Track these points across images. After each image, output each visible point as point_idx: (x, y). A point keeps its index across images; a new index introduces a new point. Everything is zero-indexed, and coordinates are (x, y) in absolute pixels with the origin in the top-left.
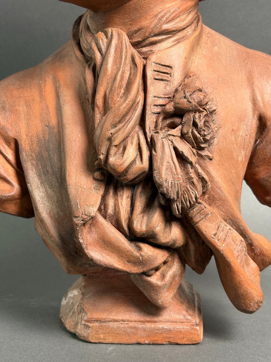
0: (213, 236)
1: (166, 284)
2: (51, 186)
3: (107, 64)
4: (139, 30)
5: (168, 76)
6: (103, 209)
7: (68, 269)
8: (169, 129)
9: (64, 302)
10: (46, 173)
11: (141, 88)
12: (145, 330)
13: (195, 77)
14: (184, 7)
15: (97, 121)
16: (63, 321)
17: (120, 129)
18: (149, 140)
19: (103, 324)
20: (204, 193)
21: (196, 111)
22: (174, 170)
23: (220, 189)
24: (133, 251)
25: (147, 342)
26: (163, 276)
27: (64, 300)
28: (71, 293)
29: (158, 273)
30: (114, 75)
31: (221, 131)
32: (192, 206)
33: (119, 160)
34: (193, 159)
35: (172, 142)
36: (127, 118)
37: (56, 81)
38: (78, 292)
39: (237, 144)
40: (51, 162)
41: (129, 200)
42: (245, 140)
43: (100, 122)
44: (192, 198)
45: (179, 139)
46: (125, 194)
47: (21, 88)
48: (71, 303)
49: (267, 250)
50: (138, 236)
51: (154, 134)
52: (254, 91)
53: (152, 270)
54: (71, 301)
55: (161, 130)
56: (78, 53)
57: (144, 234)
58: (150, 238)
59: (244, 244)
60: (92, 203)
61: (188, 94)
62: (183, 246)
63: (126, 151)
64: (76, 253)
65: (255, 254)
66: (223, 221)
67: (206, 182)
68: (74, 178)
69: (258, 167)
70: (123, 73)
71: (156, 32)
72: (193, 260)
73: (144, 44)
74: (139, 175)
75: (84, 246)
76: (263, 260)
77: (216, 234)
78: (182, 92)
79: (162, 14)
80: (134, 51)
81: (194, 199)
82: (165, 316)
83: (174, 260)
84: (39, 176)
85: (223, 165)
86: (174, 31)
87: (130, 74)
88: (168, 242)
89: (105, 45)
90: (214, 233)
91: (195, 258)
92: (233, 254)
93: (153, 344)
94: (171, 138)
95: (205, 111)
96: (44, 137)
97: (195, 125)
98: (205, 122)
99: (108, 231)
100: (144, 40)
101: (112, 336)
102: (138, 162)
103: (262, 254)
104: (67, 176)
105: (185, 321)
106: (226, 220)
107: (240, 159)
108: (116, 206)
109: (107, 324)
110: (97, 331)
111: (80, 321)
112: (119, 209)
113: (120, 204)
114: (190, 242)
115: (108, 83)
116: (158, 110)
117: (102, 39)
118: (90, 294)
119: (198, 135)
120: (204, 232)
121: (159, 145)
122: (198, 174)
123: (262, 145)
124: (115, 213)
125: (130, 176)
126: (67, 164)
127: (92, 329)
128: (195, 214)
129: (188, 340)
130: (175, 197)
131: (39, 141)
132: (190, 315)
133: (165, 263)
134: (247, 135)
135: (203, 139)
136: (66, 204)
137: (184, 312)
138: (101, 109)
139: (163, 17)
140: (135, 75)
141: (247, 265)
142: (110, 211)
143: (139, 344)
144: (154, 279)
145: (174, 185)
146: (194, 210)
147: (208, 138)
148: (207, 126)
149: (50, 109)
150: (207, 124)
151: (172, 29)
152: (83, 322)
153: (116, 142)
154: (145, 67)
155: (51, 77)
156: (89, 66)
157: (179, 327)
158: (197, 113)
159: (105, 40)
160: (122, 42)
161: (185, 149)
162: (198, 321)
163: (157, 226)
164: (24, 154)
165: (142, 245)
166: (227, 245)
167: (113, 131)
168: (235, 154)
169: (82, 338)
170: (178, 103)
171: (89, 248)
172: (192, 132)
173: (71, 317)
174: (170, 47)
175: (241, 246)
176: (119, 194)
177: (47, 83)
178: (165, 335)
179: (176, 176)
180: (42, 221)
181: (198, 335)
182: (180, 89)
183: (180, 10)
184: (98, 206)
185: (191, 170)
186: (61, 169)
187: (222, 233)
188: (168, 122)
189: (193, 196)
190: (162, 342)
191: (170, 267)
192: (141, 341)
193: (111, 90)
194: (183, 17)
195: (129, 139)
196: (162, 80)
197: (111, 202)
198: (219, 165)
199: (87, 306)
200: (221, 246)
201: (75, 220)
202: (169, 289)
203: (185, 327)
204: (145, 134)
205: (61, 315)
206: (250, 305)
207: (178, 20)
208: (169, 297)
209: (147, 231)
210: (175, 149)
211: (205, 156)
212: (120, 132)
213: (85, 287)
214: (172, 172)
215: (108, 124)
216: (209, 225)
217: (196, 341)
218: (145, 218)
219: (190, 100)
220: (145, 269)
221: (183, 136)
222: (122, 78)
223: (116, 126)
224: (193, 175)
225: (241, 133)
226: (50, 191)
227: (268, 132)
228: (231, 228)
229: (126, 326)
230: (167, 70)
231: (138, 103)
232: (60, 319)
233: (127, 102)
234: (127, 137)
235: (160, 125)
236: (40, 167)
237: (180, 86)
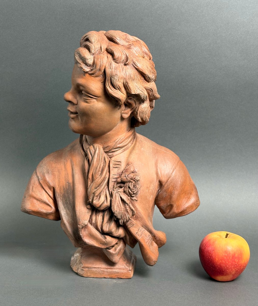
0: (136, 234)
1: (116, 253)
2: (69, 209)
3: (94, 162)
4: (108, 147)
5: (119, 166)
6: (90, 221)
7: (75, 245)
8: (119, 188)
9: (72, 259)
10: (67, 203)
11: (108, 171)
12: (107, 272)
13: (131, 165)
14: (127, 136)
15: (89, 185)
16: (72, 267)
17: (98, 189)
18: (110, 193)
19: (90, 269)
20: (133, 215)
21: (130, 182)
22: (120, 207)
23: (140, 213)
24: (102, 239)
25: (108, 277)
26: (115, 249)
27: (72, 257)
28: (76, 255)
29: (113, 248)
30: (96, 166)
31: (141, 188)
32: (127, 221)
33: (97, 202)
34: (128, 202)
35: (120, 195)
36: (101, 184)
37: (72, 162)
38: (79, 254)
39: (149, 193)
40: (69, 199)
41: (102, 217)
42: (153, 191)
43: (90, 185)
44: (127, 218)
45: (122, 193)
46: (100, 214)
47: (56, 163)
48: (75, 259)
49: (162, 239)
50: (105, 233)
51: (112, 191)
52: (157, 169)
53: (111, 247)
54: (76, 258)
55: (116, 188)
56: (82, 151)
57: (107, 232)
58: (110, 234)
59: (151, 236)
60: (86, 219)
61: (126, 175)
62: (124, 237)
63: (101, 198)
64: (79, 239)
65: (157, 240)
66: (141, 227)
67: (134, 211)
68: (79, 207)
69: (160, 201)
70: (100, 165)
71: (115, 148)
72: (129, 243)
73: (110, 152)
74: (106, 208)
75: (82, 237)
76: (161, 243)
77: (137, 233)
78: (124, 174)
79: (117, 140)
80: (105, 155)
81: (128, 219)
82: (117, 266)
83: (120, 242)
84: (64, 204)
85: (142, 202)
86: (122, 147)
87: (103, 165)
88: (118, 236)
89: (93, 152)
90: (136, 232)
91: (130, 242)
92: (145, 241)
93: (111, 278)
94: (119, 193)
95: (134, 181)
96: (66, 187)
97: (129, 187)
98: (134, 186)
99: (92, 231)
100: (110, 151)
101: (93, 274)
102: (105, 203)
103: (160, 240)
104: (76, 207)
105: (125, 268)
106: (142, 226)
107: (150, 199)
108: (96, 219)
109: (92, 269)
110: (87, 272)
111: (80, 267)
112: (97, 221)
113: (98, 219)
114: (127, 235)
115: (94, 170)
116: (115, 180)
117: (92, 150)
118: (85, 256)
119: (131, 192)
120: (132, 232)
121: (114, 196)
122: (130, 208)
123: (161, 192)
124: (95, 223)
125: (102, 208)
126: (76, 201)
127: (85, 271)
128: (129, 225)
129: (126, 277)
130: (120, 218)
131: (64, 189)
132: (127, 266)
133: (116, 244)
134: (153, 189)
135: (133, 193)
136: (75, 217)
137: (125, 265)
138: (91, 179)
139: (117, 141)
140: (105, 167)
141: (151, 245)
142: (94, 221)
143: (105, 278)
144: (111, 251)
145: (120, 213)
146: (128, 223)
147: (135, 193)
148: (135, 187)
149: (69, 174)
150: (135, 186)
151: (121, 146)
152: (81, 268)
153: (96, 195)
154: (109, 162)
155: (70, 159)
156: (87, 159)
157: (122, 271)
158: (130, 183)
159: (93, 150)
160: (100, 152)
161: (125, 197)
162: (131, 268)
163: (113, 229)
164: (57, 194)
165: (107, 237)
166: (142, 237)
167: (95, 190)
168: (148, 197)
169: (80, 275)
170: (122, 179)
171: (84, 237)
172: (128, 190)
173: (76, 265)
174: (120, 153)
175: (149, 238)
176: (97, 214)
177: (68, 162)
178: (116, 274)
179: (121, 209)
180: (64, 224)
181: (130, 275)
182: (124, 171)
183: (125, 138)
184: (88, 220)
185: (127, 206)
186: (73, 202)
187: (140, 232)
188: (119, 185)
189: (128, 217)
190: (115, 278)
191: (119, 246)
192: (106, 277)
193: (95, 173)
194: (126, 141)
195: (102, 192)
196: (117, 167)
197: (94, 218)
198: (141, 203)
199: (83, 261)
200: (139, 238)
201: (79, 226)
202: (118, 255)
203: (125, 271)
204: (109, 190)
205: (71, 265)
206: (151, 262)
207: (124, 142)
208: (118, 258)
209: (109, 231)
210: (121, 197)
211: (134, 199)
212: (98, 190)
213: (82, 253)
214: (119, 207)
215: (93, 187)
216: (134, 229)
217: (129, 277)
218: (108, 225)
219: (127, 178)
220: (108, 247)
221: (124, 192)
222: (100, 168)
223: (96, 188)
224: (128, 208)
225: (151, 188)
226: (68, 211)
227: (164, 187)
228: (145, 230)
229: (99, 270)
230: (119, 163)
231: (106, 178)
232: (71, 266)
233: (101, 179)
234: (101, 192)
235: (115, 186)
236: (64, 201)
237: (124, 170)
